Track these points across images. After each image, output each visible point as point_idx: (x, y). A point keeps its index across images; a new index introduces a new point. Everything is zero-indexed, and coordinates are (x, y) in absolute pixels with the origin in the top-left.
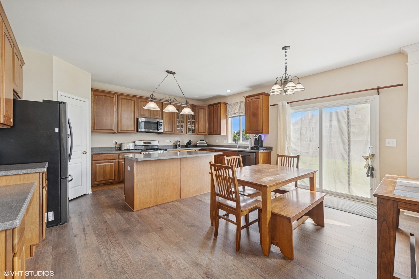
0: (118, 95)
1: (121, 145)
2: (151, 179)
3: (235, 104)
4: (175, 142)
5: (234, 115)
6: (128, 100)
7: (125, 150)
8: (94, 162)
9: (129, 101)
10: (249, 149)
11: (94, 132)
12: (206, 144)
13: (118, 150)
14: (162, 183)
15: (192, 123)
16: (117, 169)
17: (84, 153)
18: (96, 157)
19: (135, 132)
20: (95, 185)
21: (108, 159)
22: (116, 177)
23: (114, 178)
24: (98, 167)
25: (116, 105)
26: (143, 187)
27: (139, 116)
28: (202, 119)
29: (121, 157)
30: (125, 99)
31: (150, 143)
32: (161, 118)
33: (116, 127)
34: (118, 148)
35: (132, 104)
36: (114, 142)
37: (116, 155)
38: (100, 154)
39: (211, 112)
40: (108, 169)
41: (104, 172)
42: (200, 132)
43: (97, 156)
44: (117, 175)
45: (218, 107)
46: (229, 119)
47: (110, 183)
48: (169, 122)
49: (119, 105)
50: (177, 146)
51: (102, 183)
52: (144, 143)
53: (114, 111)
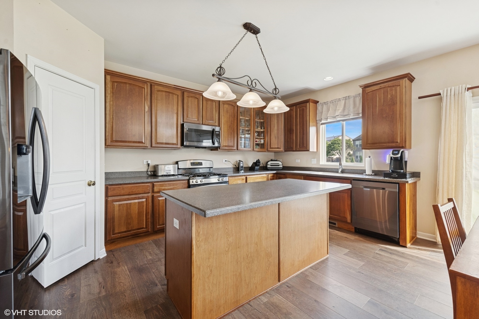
0: (152, 84)
1: (156, 167)
2: (227, 249)
3: (335, 102)
4: (236, 163)
5: (333, 119)
7: (162, 176)
8: (110, 199)
9: (169, 95)
10: (367, 175)
11: (112, 146)
12: (282, 166)
13: (151, 176)
14: (247, 256)
15: (259, 133)
16: (150, 210)
17: (89, 185)
18: (114, 189)
19: (179, 146)
20: (111, 240)
21: (135, 193)
22: (149, 224)
23: (145, 226)
24: (117, 209)
25: (148, 100)
26: (211, 271)
27: (185, 121)
28: (276, 128)
29: (156, 189)
30: (162, 91)
31: (201, 164)
32: (217, 124)
33: (149, 138)
34: (152, 173)
35: (175, 101)
36: (145, 163)
37: (148, 186)
38: (121, 184)
39: (291, 116)
40: (135, 210)
41: (129, 216)
42: (271, 147)
43: (116, 188)
44: (150, 220)
45: (305, 108)
46: (321, 126)
47: (139, 234)
48: (229, 130)
49: (153, 101)
50: (239, 168)
51: (124, 236)
52: (192, 164)
53: (146, 111)
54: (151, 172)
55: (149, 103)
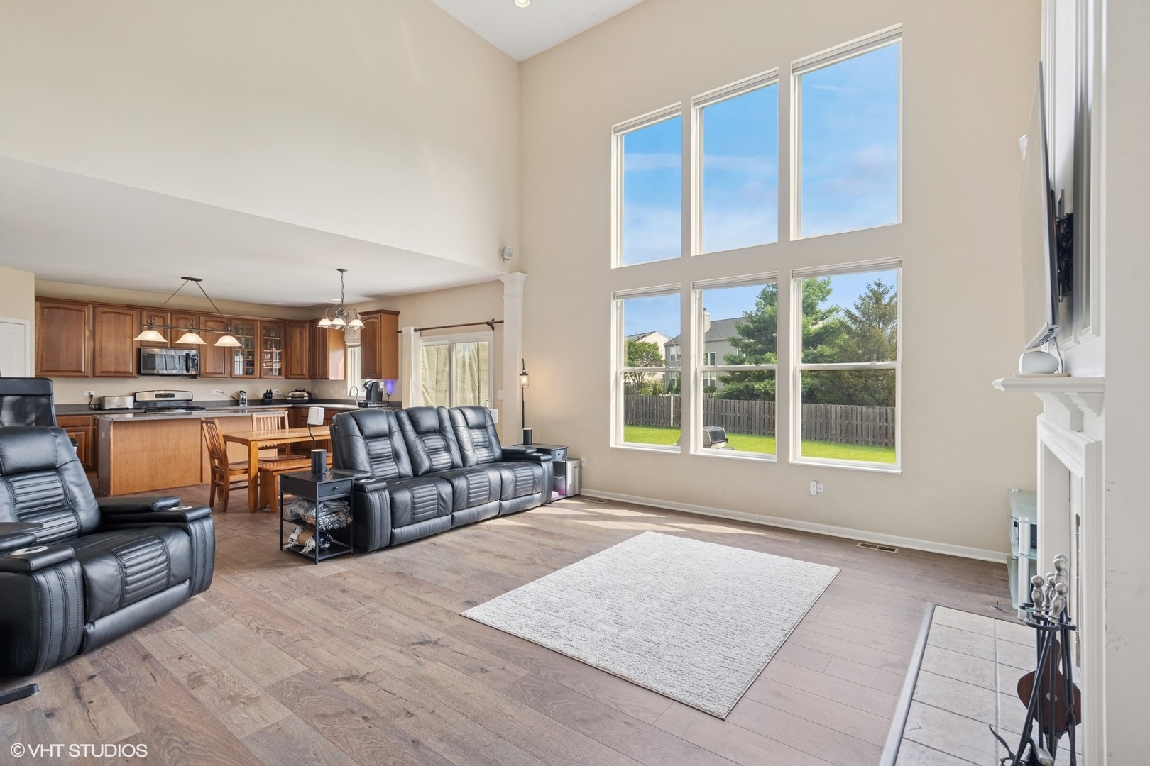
0: (96, 305)
1: (101, 400)
4: (233, 394)
6: (118, 315)
7: (111, 409)
13: (95, 409)
19: (135, 374)
25: (89, 324)
26: (127, 461)
27: (143, 345)
28: (298, 348)
30: (109, 312)
31: (172, 395)
33: (90, 367)
34: (97, 406)
36: (87, 395)
37: (88, 418)
42: (292, 373)
48: (215, 354)
49: (97, 325)
50: (239, 401)
52: (157, 396)
53: (87, 336)
54: (95, 405)
55: (91, 327)
